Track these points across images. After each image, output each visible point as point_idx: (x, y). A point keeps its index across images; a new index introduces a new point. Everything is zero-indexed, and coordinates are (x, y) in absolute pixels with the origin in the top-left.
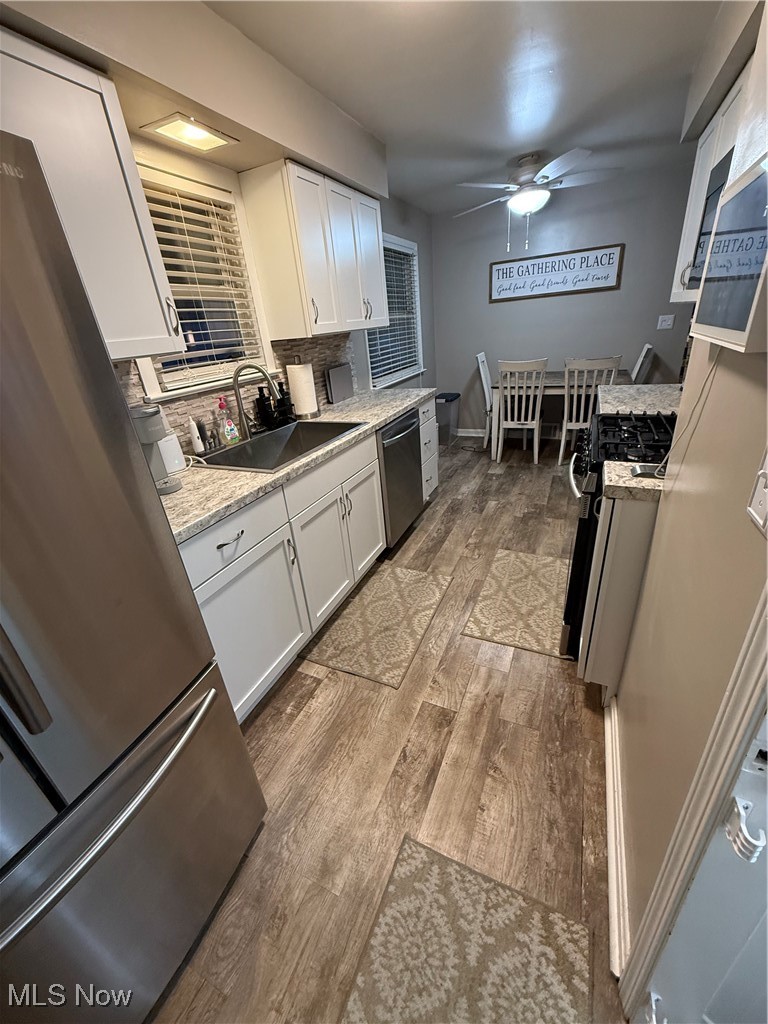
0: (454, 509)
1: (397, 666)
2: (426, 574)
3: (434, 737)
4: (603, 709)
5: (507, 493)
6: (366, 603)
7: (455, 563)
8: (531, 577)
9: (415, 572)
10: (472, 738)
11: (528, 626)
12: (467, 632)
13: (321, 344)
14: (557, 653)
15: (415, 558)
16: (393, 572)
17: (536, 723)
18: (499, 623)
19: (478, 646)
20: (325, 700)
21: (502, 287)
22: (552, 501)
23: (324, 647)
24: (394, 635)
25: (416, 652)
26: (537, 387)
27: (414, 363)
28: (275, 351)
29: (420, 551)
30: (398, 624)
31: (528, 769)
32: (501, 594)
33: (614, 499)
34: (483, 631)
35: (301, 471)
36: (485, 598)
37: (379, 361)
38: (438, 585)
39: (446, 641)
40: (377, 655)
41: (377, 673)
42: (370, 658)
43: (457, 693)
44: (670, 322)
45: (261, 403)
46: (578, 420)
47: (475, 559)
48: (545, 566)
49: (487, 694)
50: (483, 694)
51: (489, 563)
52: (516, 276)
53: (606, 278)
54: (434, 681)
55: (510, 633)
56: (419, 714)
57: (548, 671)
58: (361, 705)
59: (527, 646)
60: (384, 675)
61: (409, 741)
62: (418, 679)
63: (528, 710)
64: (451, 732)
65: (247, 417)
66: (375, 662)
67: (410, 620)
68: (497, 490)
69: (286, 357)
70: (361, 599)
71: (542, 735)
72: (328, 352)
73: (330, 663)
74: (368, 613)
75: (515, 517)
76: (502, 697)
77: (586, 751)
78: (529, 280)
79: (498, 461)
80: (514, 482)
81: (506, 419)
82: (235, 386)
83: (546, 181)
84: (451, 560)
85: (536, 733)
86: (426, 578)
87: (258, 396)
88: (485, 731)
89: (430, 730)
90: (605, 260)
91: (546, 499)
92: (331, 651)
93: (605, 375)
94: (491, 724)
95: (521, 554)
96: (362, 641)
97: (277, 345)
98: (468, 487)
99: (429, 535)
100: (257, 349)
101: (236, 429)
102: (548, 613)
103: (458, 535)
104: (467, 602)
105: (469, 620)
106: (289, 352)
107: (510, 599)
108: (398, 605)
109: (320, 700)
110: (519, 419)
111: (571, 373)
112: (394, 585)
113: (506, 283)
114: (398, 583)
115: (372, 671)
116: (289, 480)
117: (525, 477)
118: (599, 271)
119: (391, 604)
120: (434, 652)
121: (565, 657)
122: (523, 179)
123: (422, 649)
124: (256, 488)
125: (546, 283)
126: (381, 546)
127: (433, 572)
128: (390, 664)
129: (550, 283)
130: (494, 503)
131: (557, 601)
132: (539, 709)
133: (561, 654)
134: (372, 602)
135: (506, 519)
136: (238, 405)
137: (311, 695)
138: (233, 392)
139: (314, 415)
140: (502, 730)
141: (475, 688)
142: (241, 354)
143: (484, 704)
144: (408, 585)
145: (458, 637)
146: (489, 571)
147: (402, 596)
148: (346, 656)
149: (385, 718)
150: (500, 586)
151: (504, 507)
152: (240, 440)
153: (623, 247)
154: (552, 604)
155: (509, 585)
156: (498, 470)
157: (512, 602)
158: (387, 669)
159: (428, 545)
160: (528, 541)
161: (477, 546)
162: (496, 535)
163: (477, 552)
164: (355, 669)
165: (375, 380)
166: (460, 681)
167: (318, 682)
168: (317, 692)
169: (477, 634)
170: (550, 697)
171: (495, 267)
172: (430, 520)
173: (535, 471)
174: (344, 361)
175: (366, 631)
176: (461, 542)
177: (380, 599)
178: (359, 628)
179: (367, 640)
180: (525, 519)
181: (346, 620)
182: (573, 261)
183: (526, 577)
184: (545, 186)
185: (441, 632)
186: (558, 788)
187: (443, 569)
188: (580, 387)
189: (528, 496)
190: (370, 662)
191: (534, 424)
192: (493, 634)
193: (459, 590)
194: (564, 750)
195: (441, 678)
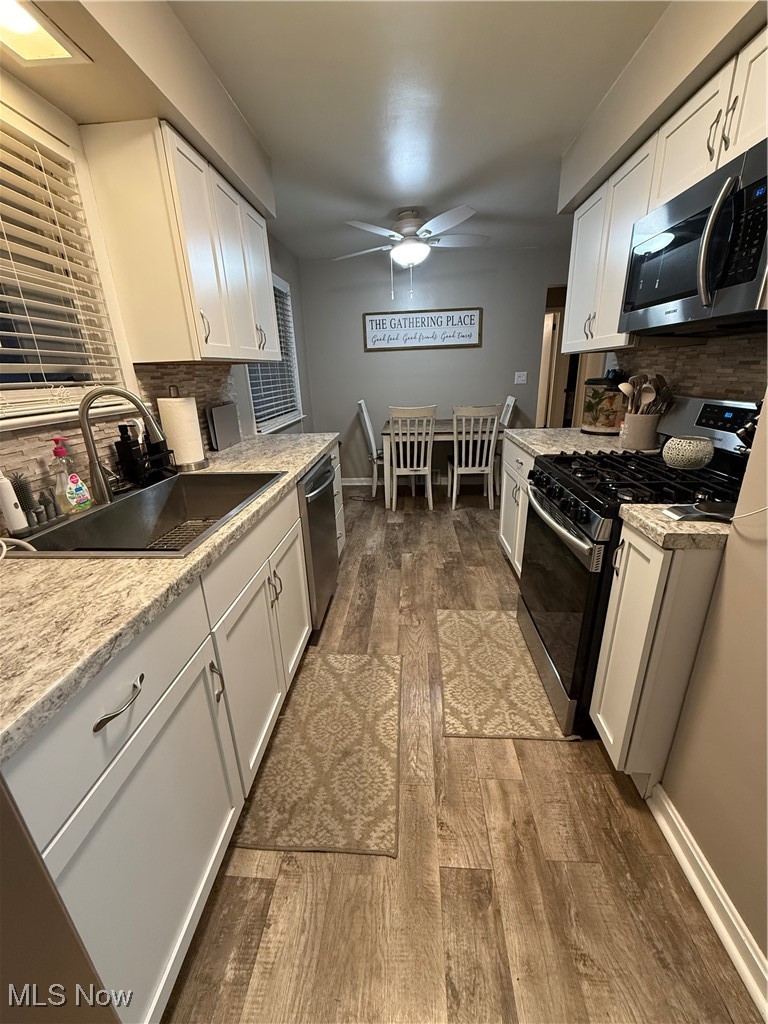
0: (369, 568)
1: (380, 815)
2: (366, 658)
3: (480, 932)
4: (644, 801)
5: (417, 543)
6: (303, 718)
7: (396, 636)
8: (485, 639)
9: (353, 657)
10: (529, 908)
11: (512, 705)
12: (450, 731)
13: (199, 376)
14: (560, 734)
15: (346, 637)
16: (326, 662)
17: (590, 851)
18: (481, 709)
19: (470, 749)
20: (289, 921)
21: (376, 337)
22: (465, 548)
23: (262, 814)
24: (360, 761)
25: (398, 782)
26: (427, 434)
27: (293, 409)
28: (139, 378)
29: (347, 626)
30: (359, 742)
31: (620, 939)
32: (464, 667)
33: (673, 550)
34: (467, 726)
35: (225, 548)
36: (451, 676)
37: (263, 403)
38: (389, 670)
39: (430, 752)
40: (349, 804)
41: (357, 837)
42: (338, 812)
43: (478, 835)
44: (524, 378)
45: (125, 448)
46: (467, 465)
47: (416, 627)
48: (493, 622)
49: (514, 823)
50: (509, 825)
51: (434, 629)
52: (389, 327)
53: (470, 336)
54: (441, 825)
55: (498, 720)
56: (443, 896)
57: (564, 764)
58: (352, 912)
59: (525, 734)
60: (369, 837)
61: (449, 957)
62: (417, 828)
63: (571, 834)
64: (498, 911)
65: (104, 471)
66: (348, 817)
67: (370, 728)
68: (405, 541)
69: (155, 388)
70: (295, 714)
71: (606, 869)
72: (207, 386)
73: (280, 841)
74: (312, 733)
75: (437, 569)
76: (533, 822)
77: (662, 875)
78: (402, 332)
79: (394, 510)
80: (419, 529)
81: (399, 466)
82: (83, 422)
83: (428, 235)
84: (390, 632)
85: (598, 868)
86: (369, 663)
87: (119, 439)
88: (539, 890)
89: (469, 919)
90: (467, 320)
91: (458, 546)
92: (274, 817)
93: (489, 421)
94: (541, 874)
95: (462, 612)
96: (318, 784)
97: (142, 371)
98: (374, 540)
99: (352, 604)
100: (112, 372)
101: (85, 488)
102: (525, 682)
103: (385, 600)
104: (431, 688)
105: (444, 713)
106: (158, 381)
107: (478, 672)
108: (349, 711)
109: (281, 927)
110: (412, 466)
111: (459, 421)
112: (333, 683)
113: (380, 334)
114: (338, 677)
115: (349, 835)
116: (210, 564)
117: (428, 524)
118: (464, 330)
119: (338, 711)
120: (421, 774)
121: (570, 738)
122: (407, 230)
123: (405, 773)
124: (163, 590)
125: (418, 337)
126: (307, 630)
127: (375, 652)
128: (369, 815)
129: (421, 337)
130: (408, 555)
131: (525, 664)
132: (583, 827)
133: (566, 735)
134: (311, 715)
135: (428, 573)
136: (89, 451)
137: (262, 920)
138: (80, 431)
139: (201, 465)
140: (557, 880)
141: (496, 819)
142: (87, 377)
143: (518, 843)
144: (351, 677)
145: (442, 743)
146: (438, 640)
147: (348, 696)
148: (299, 821)
149: (398, 924)
150: (459, 657)
151: (421, 559)
152: (94, 505)
153: (481, 310)
154: (523, 670)
155: (468, 653)
156: (396, 519)
157: (481, 676)
158: (368, 824)
159: (355, 617)
160: (462, 594)
161: (412, 609)
162: (427, 594)
163: (414, 616)
164: (323, 841)
165: (259, 425)
166: (473, 814)
167: (268, 886)
168: (273, 909)
169: (464, 732)
170: (584, 801)
171: (368, 318)
172: (347, 583)
173: (433, 517)
174: (225, 399)
175: (318, 764)
176: (393, 607)
177: (321, 707)
178: (305, 760)
179: (323, 780)
180: (447, 570)
181: (283, 755)
182: (440, 320)
183: (481, 640)
184: (427, 241)
185: (418, 739)
186: (669, 960)
187: (386, 646)
188: (467, 433)
189: (439, 545)
190: (341, 819)
191: (426, 471)
192: (481, 727)
193: (416, 672)
194: (642, 885)
195: (448, 818)
